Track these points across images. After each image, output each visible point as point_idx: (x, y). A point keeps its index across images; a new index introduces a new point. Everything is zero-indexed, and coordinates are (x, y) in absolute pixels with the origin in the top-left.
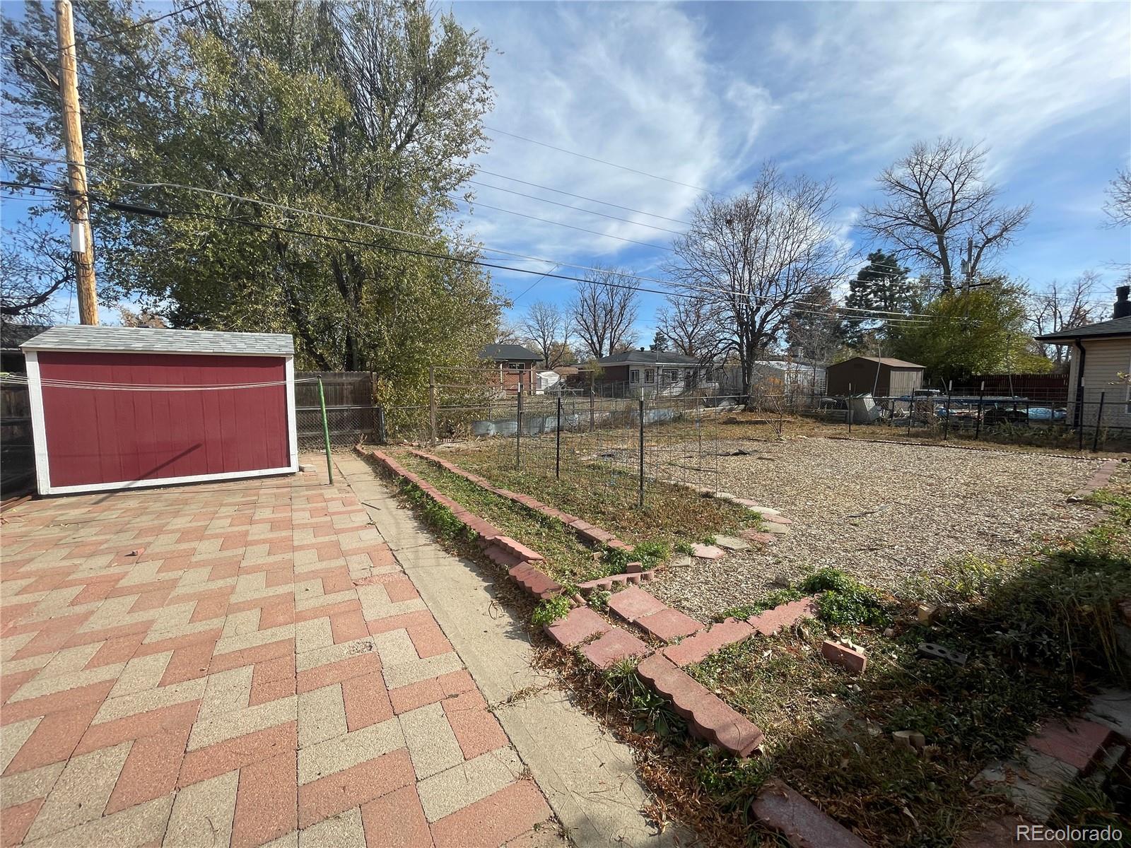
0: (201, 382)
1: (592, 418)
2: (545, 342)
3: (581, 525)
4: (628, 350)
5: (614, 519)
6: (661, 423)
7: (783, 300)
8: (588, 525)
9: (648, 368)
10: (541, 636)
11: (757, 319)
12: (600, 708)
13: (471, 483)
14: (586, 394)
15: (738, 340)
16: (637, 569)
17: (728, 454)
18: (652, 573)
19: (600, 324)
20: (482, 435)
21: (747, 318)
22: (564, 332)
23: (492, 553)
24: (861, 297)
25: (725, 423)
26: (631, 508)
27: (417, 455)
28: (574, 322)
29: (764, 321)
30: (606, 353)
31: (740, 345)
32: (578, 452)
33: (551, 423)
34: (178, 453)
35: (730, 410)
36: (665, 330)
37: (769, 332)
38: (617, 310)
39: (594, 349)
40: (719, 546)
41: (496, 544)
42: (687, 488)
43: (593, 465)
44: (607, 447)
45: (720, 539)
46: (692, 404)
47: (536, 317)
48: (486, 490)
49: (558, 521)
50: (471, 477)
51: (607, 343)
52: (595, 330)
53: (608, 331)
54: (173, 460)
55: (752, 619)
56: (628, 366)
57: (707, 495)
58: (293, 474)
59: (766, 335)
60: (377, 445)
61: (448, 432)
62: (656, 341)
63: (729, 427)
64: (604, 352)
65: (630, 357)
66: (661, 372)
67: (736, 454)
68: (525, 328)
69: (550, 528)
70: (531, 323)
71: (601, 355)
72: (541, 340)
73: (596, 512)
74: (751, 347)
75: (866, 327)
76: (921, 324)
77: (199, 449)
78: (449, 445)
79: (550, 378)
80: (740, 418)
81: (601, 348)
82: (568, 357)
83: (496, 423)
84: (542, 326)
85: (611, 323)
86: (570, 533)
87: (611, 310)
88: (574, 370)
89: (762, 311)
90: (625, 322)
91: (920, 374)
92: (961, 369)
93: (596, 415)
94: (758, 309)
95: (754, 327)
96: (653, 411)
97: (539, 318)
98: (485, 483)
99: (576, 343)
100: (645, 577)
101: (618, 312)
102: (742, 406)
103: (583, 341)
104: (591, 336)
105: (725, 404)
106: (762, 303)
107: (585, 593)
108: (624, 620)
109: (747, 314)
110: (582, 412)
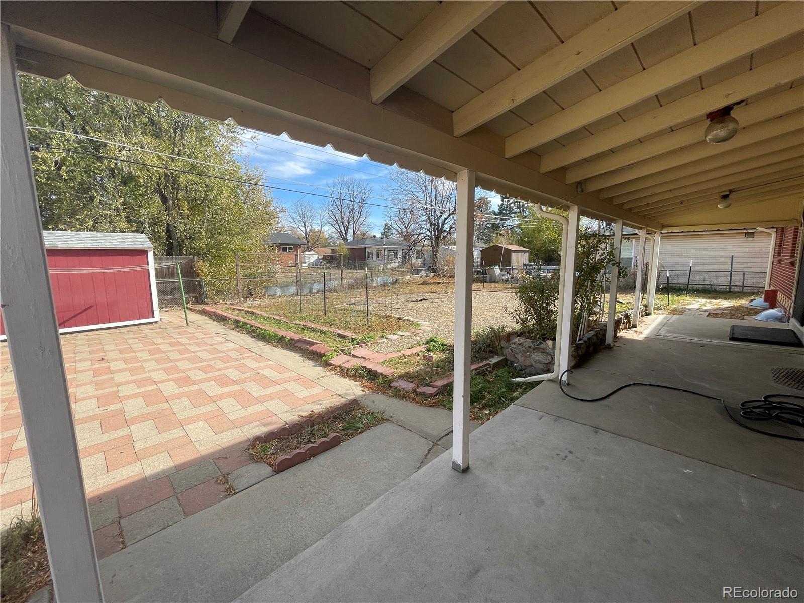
0: (91, 266)
1: (342, 283)
2: (306, 230)
3: (339, 332)
4: (365, 237)
5: (355, 329)
6: (384, 285)
7: (454, 211)
8: (343, 331)
9: (379, 250)
10: (327, 364)
11: (440, 221)
12: (349, 376)
13: (277, 320)
14: (339, 267)
15: (429, 234)
16: (364, 343)
17: (417, 301)
18: (369, 344)
19: (345, 218)
20: (272, 296)
21: (435, 221)
22: (319, 223)
23: (299, 345)
24: (507, 205)
25: (422, 284)
26: (363, 326)
27: (234, 309)
28: (327, 215)
29: (443, 223)
30: (350, 239)
31: (431, 237)
32: (335, 303)
33: (317, 287)
34: (78, 312)
35: (426, 276)
36: (390, 223)
37: (448, 230)
38: (357, 209)
39: (341, 235)
40: (398, 335)
41: (300, 341)
42: (391, 316)
43: (344, 309)
44: (352, 300)
45: (400, 333)
46: (404, 273)
47: (298, 211)
48: (287, 322)
49: (328, 331)
50: (276, 317)
51: (350, 232)
52: (342, 222)
53: (352, 223)
54: (75, 316)
55: (402, 352)
56: (365, 248)
57: (400, 318)
58: (156, 322)
59: (445, 231)
60: (201, 304)
61: (250, 294)
62: (385, 230)
63: (423, 286)
64: (349, 238)
65: (367, 241)
66: (387, 252)
67: (421, 300)
68: (290, 219)
69: (325, 334)
70: (295, 215)
71: (347, 240)
72: (303, 228)
73: (346, 328)
74: (437, 238)
75: (510, 224)
76: (533, 225)
77: (93, 308)
78: (252, 302)
79: (312, 257)
80: (430, 281)
81: (346, 235)
82: (323, 241)
83: (280, 288)
84: (303, 216)
85: (353, 217)
86: (334, 335)
87: (353, 209)
88: (328, 251)
89: (444, 216)
90: (363, 216)
91: (528, 254)
92: (554, 250)
93: (345, 281)
94: (441, 216)
95: (438, 226)
96: (380, 278)
97: (301, 212)
98: (286, 320)
99: (329, 230)
100: (367, 345)
101: (358, 210)
102: (433, 274)
103: (334, 229)
104: (339, 227)
105: (423, 273)
106: (443, 212)
107: (342, 351)
108: (357, 357)
109: (435, 218)
110: (336, 279)
